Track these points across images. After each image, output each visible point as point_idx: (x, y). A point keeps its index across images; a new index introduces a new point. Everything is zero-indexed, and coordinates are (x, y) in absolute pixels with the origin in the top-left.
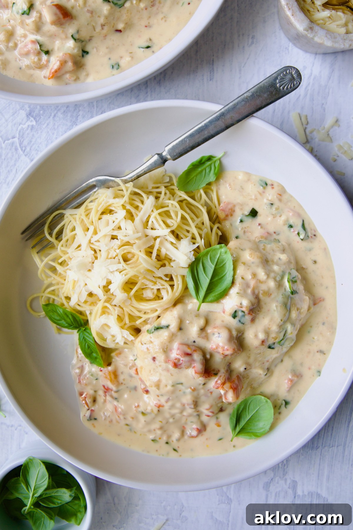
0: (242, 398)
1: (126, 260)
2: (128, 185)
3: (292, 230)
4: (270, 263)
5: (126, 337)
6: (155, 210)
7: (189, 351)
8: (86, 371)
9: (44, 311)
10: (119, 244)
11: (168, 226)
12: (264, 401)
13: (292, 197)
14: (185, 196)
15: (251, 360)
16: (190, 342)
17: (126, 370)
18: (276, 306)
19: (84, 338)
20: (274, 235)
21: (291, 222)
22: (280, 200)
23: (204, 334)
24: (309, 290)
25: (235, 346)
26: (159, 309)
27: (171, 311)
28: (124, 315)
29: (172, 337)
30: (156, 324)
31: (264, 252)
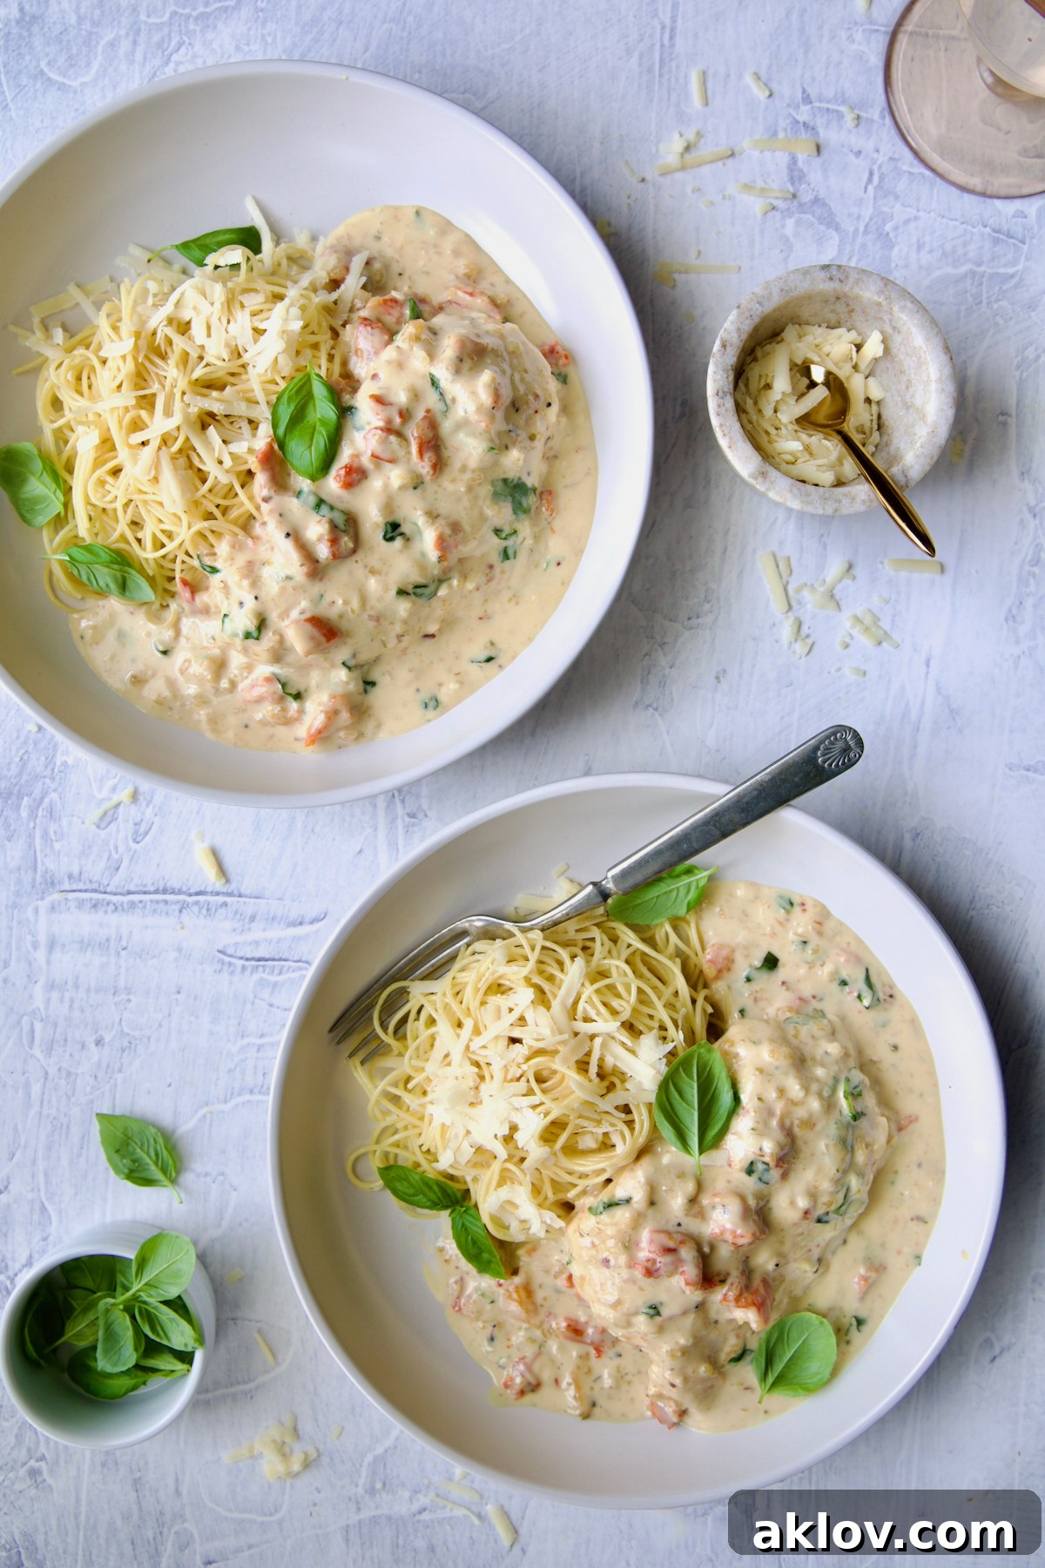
0: (775, 1317)
1: (540, 1080)
2: (531, 935)
3: (847, 989)
4: (810, 1063)
5: (549, 1222)
6: (587, 984)
7: (671, 1244)
8: (470, 1288)
9: (382, 1178)
10: (527, 1053)
11: (614, 1012)
12: (817, 1322)
13: (841, 924)
14: (639, 945)
15: (786, 1248)
16: (671, 1227)
17: (548, 1280)
18: (827, 1146)
19: (463, 1225)
20: (813, 1001)
21: (844, 975)
22: (820, 934)
23: (695, 1210)
24: (885, 1102)
25: (753, 1228)
26: (608, 1169)
27: (632, 1170)
28: (542, 1181)
29: (638, 1220)
30: (605, 1196)
31: (795, 1042)
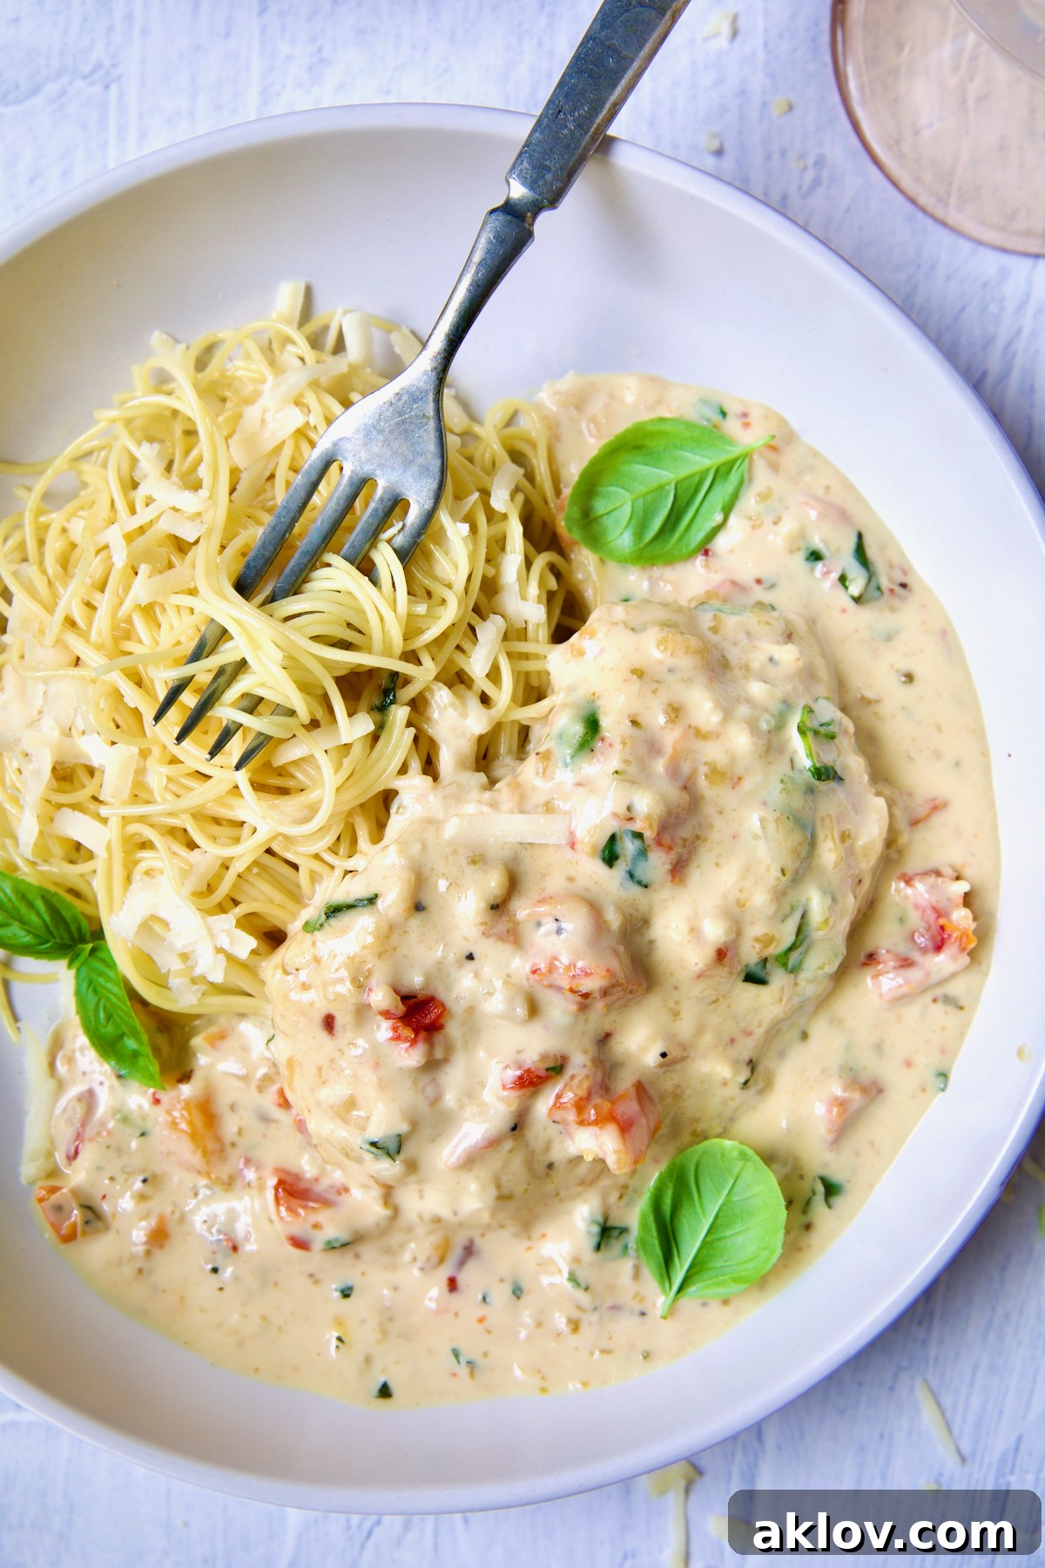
3: (819, 567)
4: (735, 671)
8: (102, 1109)
15: (685, 1027)
17: (249, 1098)
18: (763, 821)
19: (90, 981)
20: (757, 589)
21: (817, 543)
22: (774, 467)
23: (502, 926)
29: (389, 939)
31: (715, 638)
